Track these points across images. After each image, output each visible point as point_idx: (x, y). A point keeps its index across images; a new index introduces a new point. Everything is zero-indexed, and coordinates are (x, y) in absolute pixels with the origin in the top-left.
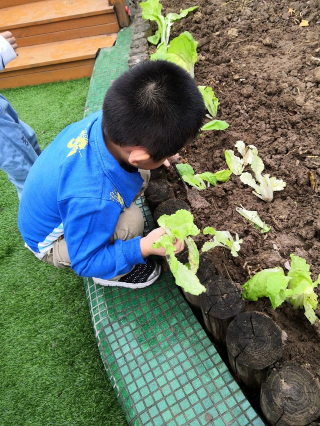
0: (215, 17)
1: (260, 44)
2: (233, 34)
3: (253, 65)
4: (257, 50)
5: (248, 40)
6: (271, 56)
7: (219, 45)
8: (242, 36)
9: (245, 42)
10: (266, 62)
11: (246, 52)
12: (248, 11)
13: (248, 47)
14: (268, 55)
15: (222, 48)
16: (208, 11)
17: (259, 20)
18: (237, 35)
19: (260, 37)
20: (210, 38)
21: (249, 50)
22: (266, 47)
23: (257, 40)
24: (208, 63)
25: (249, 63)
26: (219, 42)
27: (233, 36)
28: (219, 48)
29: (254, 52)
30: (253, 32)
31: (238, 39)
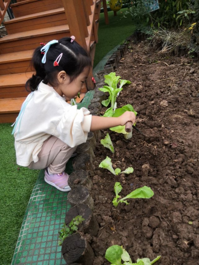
0: (152, 90)
1: (186, 114)
2: (165, 104)
3: (180, 131)
4: (183, 119)
5: (176, 110)
6: (195, 125)
7: (153, 111)
8: (171, 106)
9: (173, 111)
10: (191, 130)
11: (174, 120)
12: (176, 87)
13: (176, 116)
14: (192, 124)
15: (155, 114)
16: (147, 85)
17: (184, 94)
18: (167, 105)
19: (185, 108)
20: (147, 105)
21: (176, 119)
22: (191, 118)
23: (183, 111)
24: (143, 125)
25: (177, 130)
26: (153, 109)
27: (164, 106)
28: (153, 114)
29: (180, 120)
30: (180, 104)
31: (168, 108)
